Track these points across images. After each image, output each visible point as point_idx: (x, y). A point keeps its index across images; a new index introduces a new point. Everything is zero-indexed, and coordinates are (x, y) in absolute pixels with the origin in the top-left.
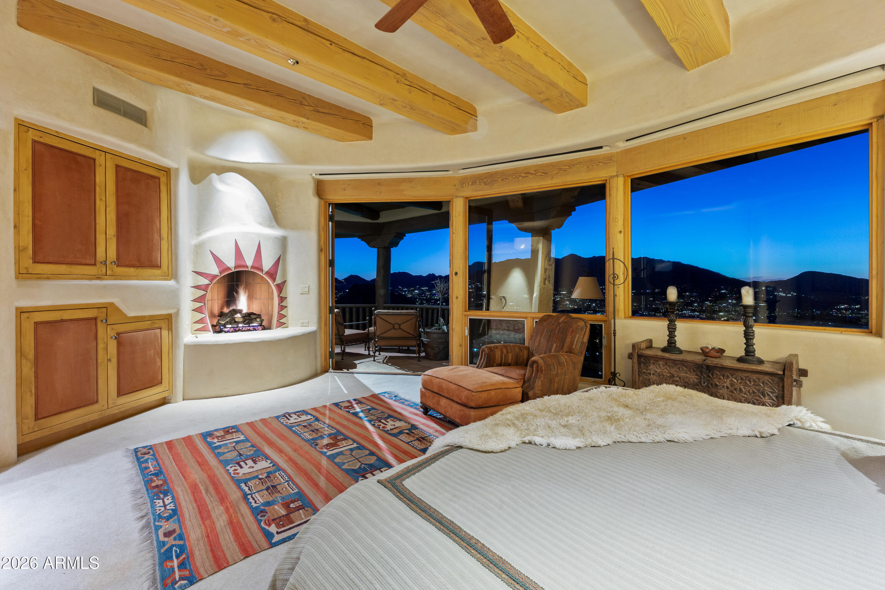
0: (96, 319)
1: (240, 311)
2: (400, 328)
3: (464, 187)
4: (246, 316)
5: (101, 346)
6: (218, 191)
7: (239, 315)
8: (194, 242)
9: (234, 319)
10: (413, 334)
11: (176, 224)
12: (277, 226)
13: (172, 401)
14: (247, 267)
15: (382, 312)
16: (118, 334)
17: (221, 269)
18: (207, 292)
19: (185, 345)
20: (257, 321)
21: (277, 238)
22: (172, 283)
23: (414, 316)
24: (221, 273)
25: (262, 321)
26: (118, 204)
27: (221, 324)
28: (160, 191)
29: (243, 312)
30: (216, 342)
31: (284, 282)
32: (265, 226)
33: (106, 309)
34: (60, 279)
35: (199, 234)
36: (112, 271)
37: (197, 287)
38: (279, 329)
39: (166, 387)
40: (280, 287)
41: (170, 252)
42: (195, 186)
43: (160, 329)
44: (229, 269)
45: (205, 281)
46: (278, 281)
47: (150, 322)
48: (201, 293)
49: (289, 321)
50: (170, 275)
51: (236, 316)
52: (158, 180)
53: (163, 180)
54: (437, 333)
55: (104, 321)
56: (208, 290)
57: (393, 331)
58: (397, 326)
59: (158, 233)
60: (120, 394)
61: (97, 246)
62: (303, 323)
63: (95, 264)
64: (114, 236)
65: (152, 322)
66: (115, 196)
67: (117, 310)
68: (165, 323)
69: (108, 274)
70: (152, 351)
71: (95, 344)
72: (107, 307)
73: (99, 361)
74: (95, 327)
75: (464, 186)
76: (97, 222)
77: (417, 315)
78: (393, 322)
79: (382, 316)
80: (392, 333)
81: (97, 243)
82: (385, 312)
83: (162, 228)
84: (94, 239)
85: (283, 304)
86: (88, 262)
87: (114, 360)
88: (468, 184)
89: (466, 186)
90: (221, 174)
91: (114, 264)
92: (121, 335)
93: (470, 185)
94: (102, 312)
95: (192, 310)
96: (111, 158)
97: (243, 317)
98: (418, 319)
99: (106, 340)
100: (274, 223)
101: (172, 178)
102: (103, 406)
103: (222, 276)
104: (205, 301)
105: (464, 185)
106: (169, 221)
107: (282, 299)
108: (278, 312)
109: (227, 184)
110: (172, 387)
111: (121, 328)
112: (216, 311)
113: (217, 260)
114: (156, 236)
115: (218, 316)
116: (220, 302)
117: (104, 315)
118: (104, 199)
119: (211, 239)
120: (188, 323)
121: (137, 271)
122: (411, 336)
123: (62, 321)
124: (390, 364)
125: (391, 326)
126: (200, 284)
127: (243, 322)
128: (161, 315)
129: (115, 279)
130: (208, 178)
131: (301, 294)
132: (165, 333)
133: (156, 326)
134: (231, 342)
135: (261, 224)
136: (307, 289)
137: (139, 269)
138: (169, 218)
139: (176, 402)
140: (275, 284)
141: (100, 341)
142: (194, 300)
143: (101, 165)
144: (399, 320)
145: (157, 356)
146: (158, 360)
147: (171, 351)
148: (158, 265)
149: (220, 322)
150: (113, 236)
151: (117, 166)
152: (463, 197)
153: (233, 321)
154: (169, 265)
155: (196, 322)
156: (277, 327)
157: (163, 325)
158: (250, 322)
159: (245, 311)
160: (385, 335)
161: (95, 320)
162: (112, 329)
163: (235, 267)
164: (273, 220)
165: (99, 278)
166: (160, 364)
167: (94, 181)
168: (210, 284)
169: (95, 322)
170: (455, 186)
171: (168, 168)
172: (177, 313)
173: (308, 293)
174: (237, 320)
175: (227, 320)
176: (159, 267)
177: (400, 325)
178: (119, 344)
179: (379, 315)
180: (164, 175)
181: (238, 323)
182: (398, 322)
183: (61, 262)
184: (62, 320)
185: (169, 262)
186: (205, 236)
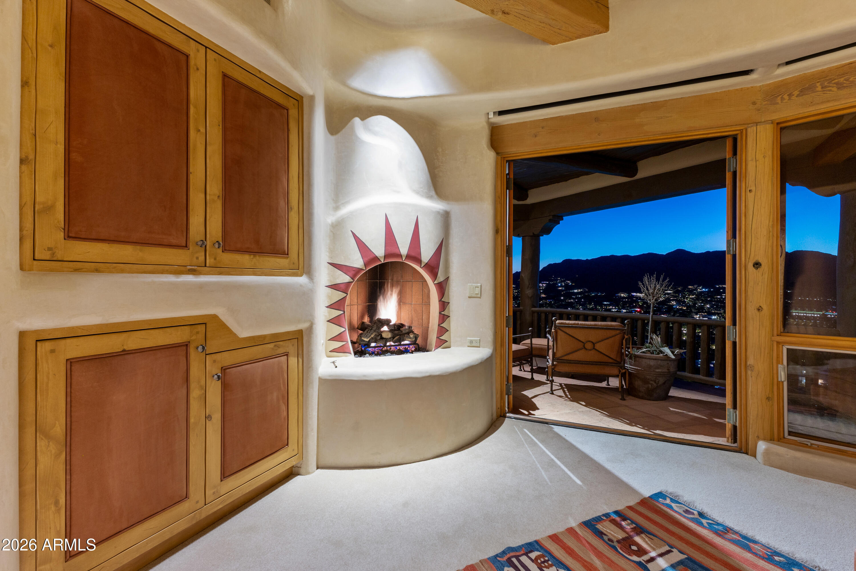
0: (186, 345)
1: (387, 322)
2: (594, 348)
3: (778, 103)
4: (395, 330)
5: (195, 393)
6: (363, 142)
7: (385, 328)
8: (331, 219)
9: (380, 334)
10: (614, 358)
11: (310, 185)
12: (435, 196)
13: (302, 471)
14: (400, 256)
15: (566, 324)
16: (224, 369)
17: (367, 259)
18: (347, 294)
19: (320, 379)
20: (410, 338)
21: (438, 213)
22: (303, 280)
23: (618, 332)
24: (366, 265)
25: (416, 338)
26: (225, 141)
27: (364, 341)
28: (288, 130)
29: (391, 324)
30: (365, 376)
31: (447, 279)
32: (422, 196)
33: (204, 325)
34: (122, 271)
35: (337, 208)
36: (215, 259)
37: (334, 287)
38: (439, 350)
39: (293, 450)
40: (442, 288)
41: (301, 231)
42: (333, 138)
43: (287, 355)
44: (376, 258)
45: (345, 278)
46: (441, 278)
47: (271, 346)
48: (340, 295)
49: (452, 339)
50: (300, 267)
51: (382, 329)
52: (286, 111)
53: (293, 113)
54: (655, 359)
55: (200, 349)
56: (348, 291)
57: (583, 351)
58: (589, 346)
59: (285, 201)
60: (225, 475)
61: (191, 213)
62: (471, 342)
63: (186, 246)
64: (219, 197)
65: (275, 346)
66: (221, 127)
67: (223, 327)
68: (293, 345)
69: (208, 265)
70: (275, 394)
71: (184, 391)
72: (205, 324)
73: (192, 420)
74: (185, 359)
75: (779, 101)
76: (191, 170)
77: (623, 330)
78: (582, 339)
79: (567, 330)
80: (580, 356)
81: (191, 207)
82: (571, 324)
83: (290, 191)
84: (185, 201)
85: (445, 313)
86: (174, 241)
87: (217, 417)
88: (790, 95)
89: (782, 99)
90: (366, 118)
91: (217, 245)
92: (228, 370)
93: (793, 98)
94: (198, 333)
95: (328, 321)
96: (215, 60)
97: (391, 331)
98: (626, 337)
99: (203, 383)
100: (433, 193)
101: (305, 112)
102: (197, 502)
103: (367, 270)
104: (344, 308)
105: (779, 98)
106: (301, 180)
107: (444, 305)
108: (439, 325)
109: (375, 133)
110: (301, 452)
111: (227, 359)
112: (356, 322)
113: (362, 246)
114: (282, 203)
115: (358, 328)
116: (360, 308)
117: (201, 336)
118: (203, 130)
119: (352, 215)
120: (322, 341)
121: (254, 260)
122: (611, 361)
123: (125, 353)
124: (584, 403)
125: (581, 345)
126: (338, 281)
127: (392, 339)
128: (288, 333)
129: (220, 274)
130: (350, 124)
131: (469, 297)
132: (293, 361)
133: (281, 351)
134: (385, 378)
135: (417, 193)
136: (477, 291)
137: (257, 257)
138: (301, 176)
139: (308, 473)
140: (436, 282)
141: (193, 385)
142: (330, 307)
143: (198, 69)
144: (593, 336)
145: (281, 402)
146: (284, 408)
147: (300, 391)
148: (285, 251)
149: (363, 338)
150: (216, 198)
151: (225, 76)
152: (772, 122)
153: (379, 338)
154: (300, 251)
155: (332, 339)
156: (437, 347)
157: (291, 348)
158: (402, 339)
159: (394, 321)
160: (570, 357)
161: (185, 348)
162: (214, 361)
163: (385, 257)
164: (432, 188)
165: (193, 272)
166: (285, 413)
167: (185, 94)
168: (352, 282)
169: (185, 352)
170: (754, 103)
171: (300, 96)
172: (310, 329)
173: (479, 296)
174: (384, 335)
175: (372, 336)
176: (285, 254)
177: (594, 344)
178: (225, 387)
179: (562, 328)
180: (294, 105)
181: (387, 340)
182: (590, 339)
183: (122, 240)
184: (124, 351)
185: (300, 246)
186: (344, 211)
